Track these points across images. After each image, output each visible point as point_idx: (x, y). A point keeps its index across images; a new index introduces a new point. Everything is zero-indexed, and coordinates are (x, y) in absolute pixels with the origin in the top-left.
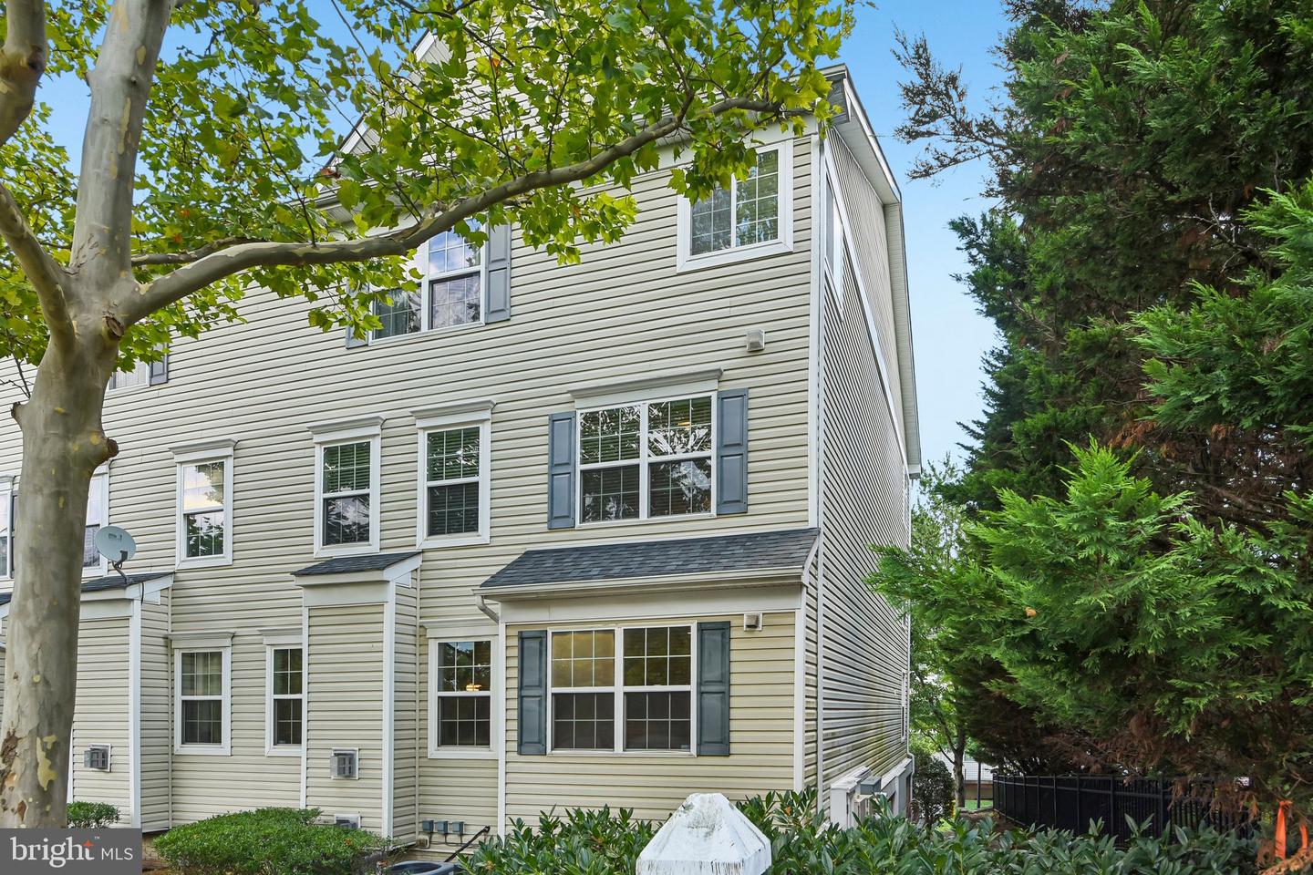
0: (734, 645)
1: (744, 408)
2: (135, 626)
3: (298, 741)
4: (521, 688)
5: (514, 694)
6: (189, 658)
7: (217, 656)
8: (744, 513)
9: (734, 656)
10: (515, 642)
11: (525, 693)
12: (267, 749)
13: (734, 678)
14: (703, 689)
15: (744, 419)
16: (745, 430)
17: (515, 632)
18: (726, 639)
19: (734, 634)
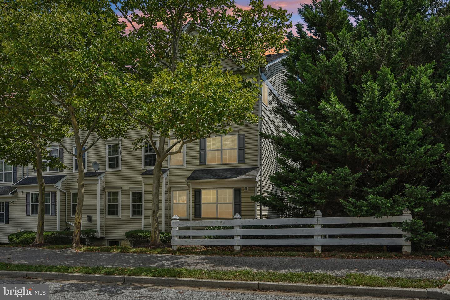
0: (242, 194)
1: (244, 139)
2: (99, 185)
3: (142, 215)
4: (195, 203)
5: (194, 204)
6: (109, 194)
7: (117, 193)
8: (244, 163)
9: (242, 197)
10: (194, 192)
11: (196, 204)
12: (131, 217)
13: (242, 201)
14: (236, 204)
15: (244, 141)
16: (244, 144)
17: (194, 190)
18: (240, 193)
19: (242, 191)
